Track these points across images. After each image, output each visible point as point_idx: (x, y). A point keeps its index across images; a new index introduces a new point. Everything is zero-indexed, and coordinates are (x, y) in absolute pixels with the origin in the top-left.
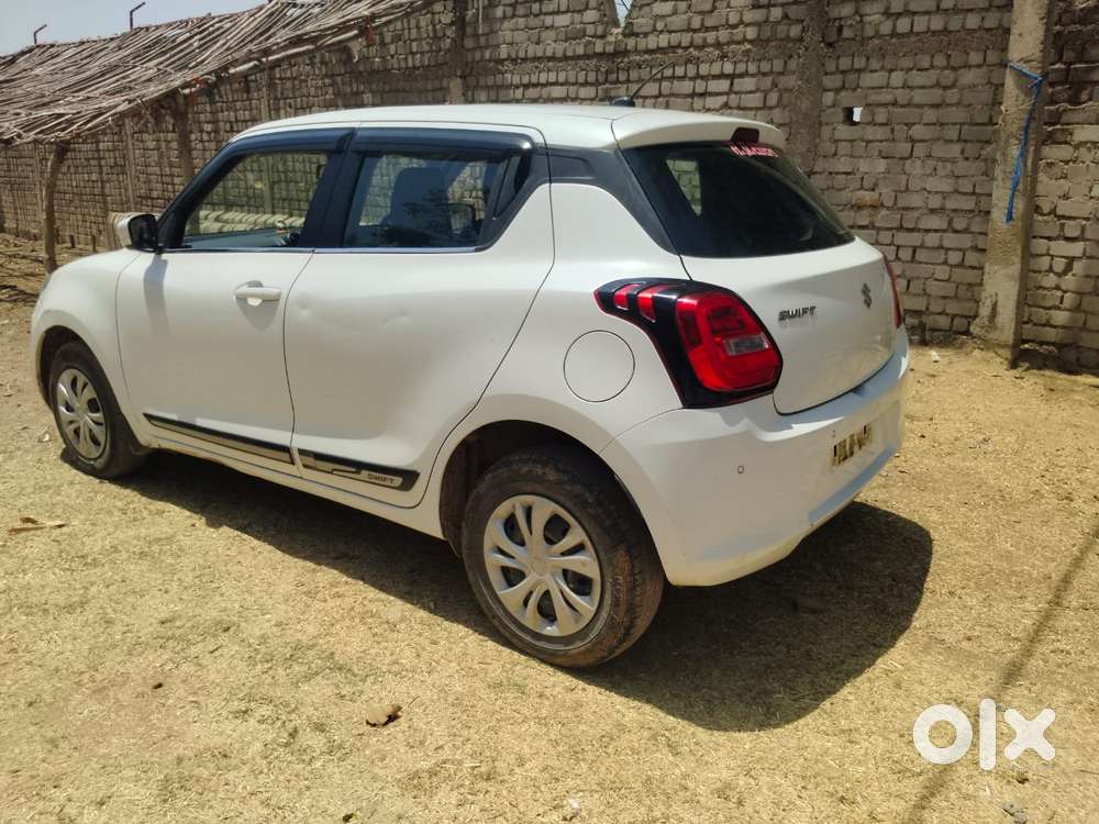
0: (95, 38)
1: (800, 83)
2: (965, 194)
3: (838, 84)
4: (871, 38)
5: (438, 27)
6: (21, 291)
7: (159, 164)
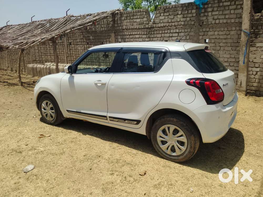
0: (22, 24)
1: (194, 34)
2: (233, 58)
3: (203, 34)
4: (210, 24)
5: (108, 22)
6: (9, 83)
7: (38, 53)
